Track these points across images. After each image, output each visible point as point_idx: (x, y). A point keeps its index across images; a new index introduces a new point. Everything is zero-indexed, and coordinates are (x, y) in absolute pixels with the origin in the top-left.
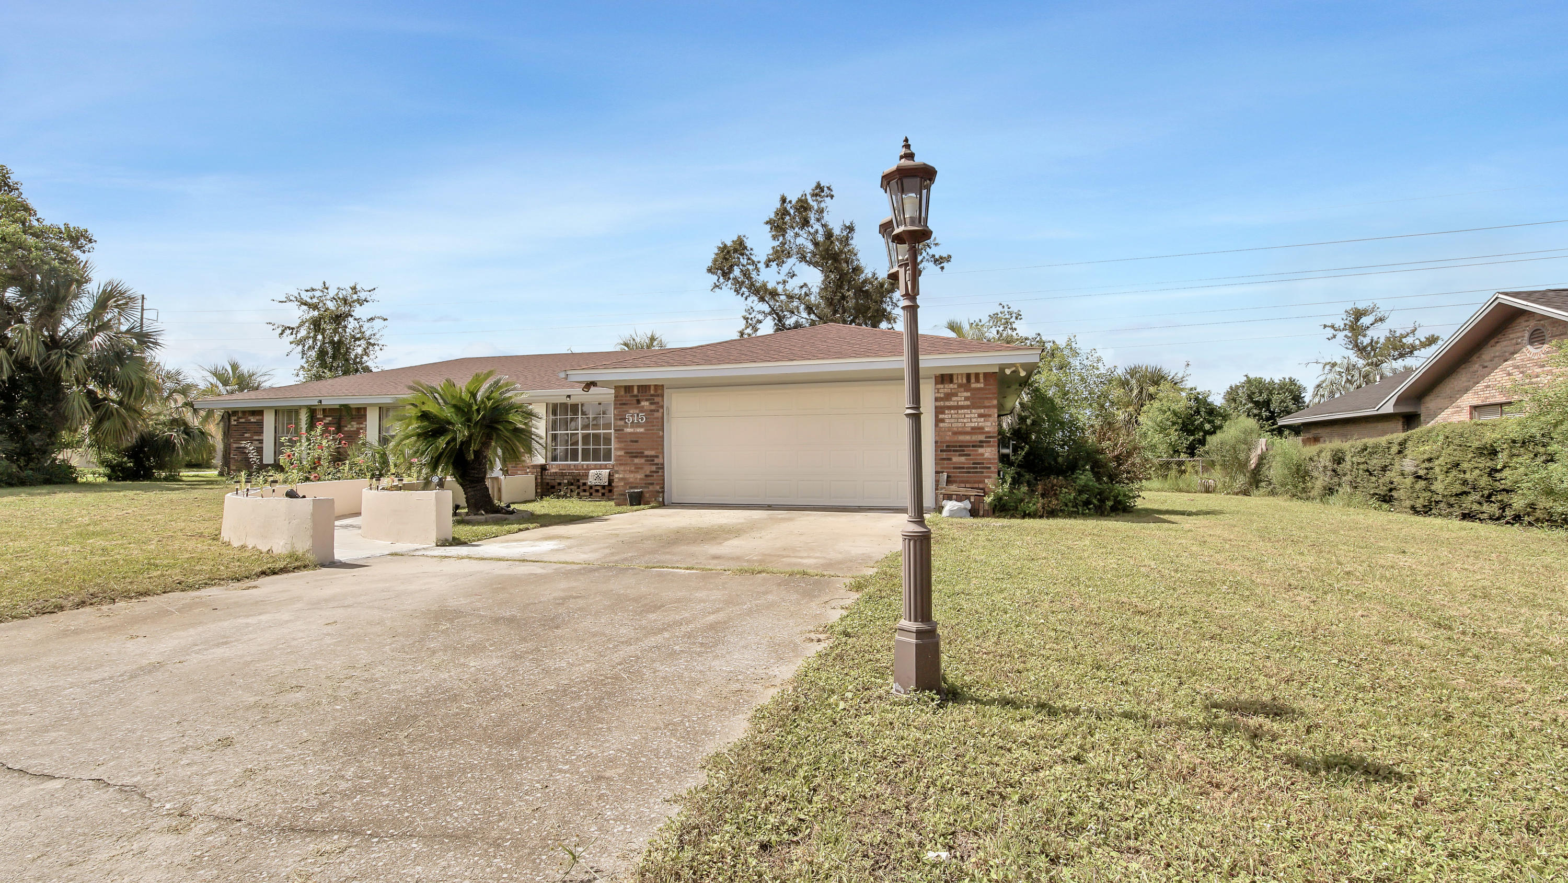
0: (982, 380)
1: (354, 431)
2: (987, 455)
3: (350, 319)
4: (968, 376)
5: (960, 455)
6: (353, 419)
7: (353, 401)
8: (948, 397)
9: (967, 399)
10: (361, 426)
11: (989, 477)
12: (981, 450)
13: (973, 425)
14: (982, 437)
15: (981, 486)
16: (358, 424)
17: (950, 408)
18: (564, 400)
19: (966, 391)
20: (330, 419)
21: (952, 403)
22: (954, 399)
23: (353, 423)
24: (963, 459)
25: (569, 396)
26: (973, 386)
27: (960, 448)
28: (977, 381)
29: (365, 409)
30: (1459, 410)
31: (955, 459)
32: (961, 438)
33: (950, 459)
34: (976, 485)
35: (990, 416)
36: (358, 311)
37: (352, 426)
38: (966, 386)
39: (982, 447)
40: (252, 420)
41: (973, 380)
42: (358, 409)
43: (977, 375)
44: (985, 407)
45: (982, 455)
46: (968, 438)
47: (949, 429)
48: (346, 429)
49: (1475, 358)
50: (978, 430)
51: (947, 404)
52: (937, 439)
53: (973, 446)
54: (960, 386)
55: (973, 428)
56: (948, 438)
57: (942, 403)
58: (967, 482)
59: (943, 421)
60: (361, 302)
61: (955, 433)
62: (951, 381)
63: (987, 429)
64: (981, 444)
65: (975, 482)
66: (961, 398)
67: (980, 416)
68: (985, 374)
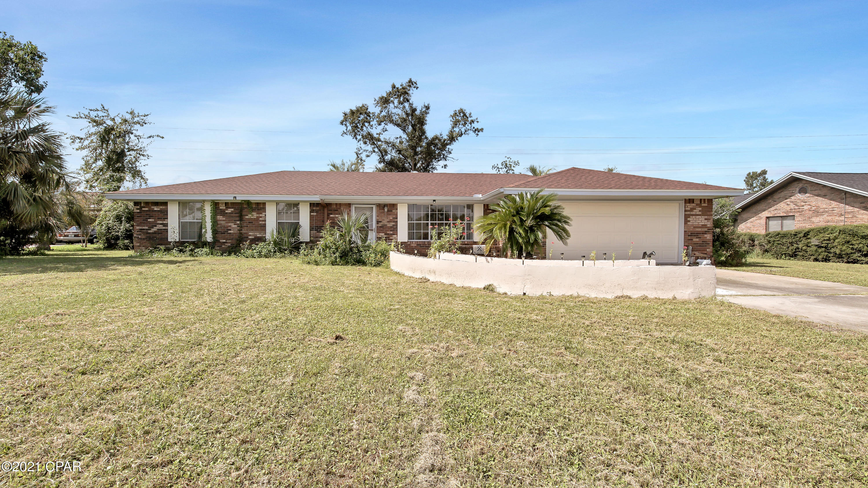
0: (706, 202)
1: (254, 219)
2: (708, 238)
3: (132, 136)
4: (701, 200)
5: (697, 238)
6: (253, 210)
7: (258, 198)
8: (692, 210)
9: (700, 211)
10: (261, 215)
11: (709, 248)
12: (706, 236)
13: (702, 223)
14: (706, 229)
15: (705, 252)
17: (693, 215)
19: (700, 207)
21: (693, 213)
22: (695, 211)
23: (253, 213)
24: (697, 240)
25: (434, 201)
26: (703, 205)
27: (696, 234)
28: (705, 202)
29: (264, 204)
30: (760, 218)
31: (695, 240)
32: (697, 230)
33: (692, 240)
34: (703, 252)
35: (710, 219)
36: (138, 130)
38: (699, 205)
39: (706, 234)
40: (156, 209)
41: (703, 202)
42: (258, 204)
43: (704, 200)
44: (707, 215)
45: (706, 238)
46: (700, 230)
47: (692, 225)
49: (769, 197)
50: (704, 226)
51: (691, 213)
52: (687, 230)
53: (703, 234)
54: (697, 205)
55: (702, 225)
56: (691, 230)
57: (689, 213)
58: (699, 251)
59: (689, 221)
60: (142, 124)
61: (694, 227)
62: (693, 202)
63: (708, 226)
64: (705, 233)
65: (703, 251)
66: (697, 211)
67: (706, 219)
68: (708, 199)
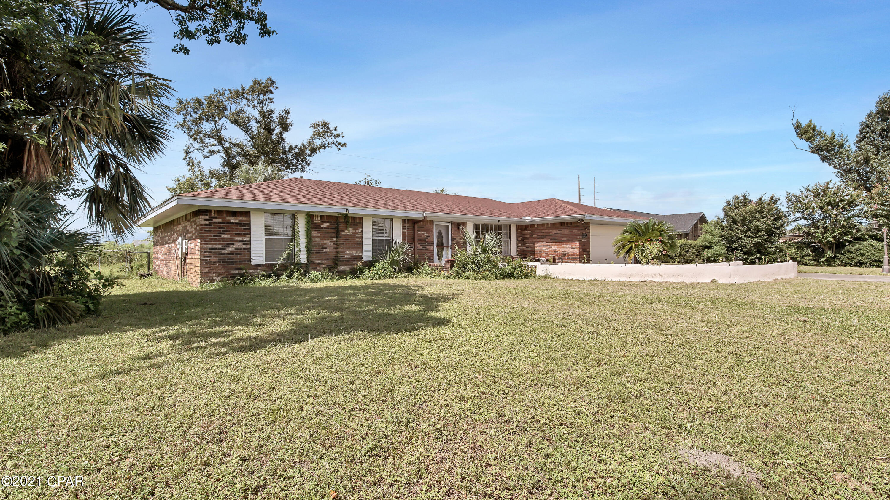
1: (351, 235)
6: (350, 225)
7: (353, 211)
10: (357, 231)
16: (353, 229)
18: (497, 222)
20: (328, 224)
23: (349, 229)
25: (499, 221)
29: (361, 218)
37: (349, 231)
40: (233, 221)
42: (354, 218)
48: (343, 233)
